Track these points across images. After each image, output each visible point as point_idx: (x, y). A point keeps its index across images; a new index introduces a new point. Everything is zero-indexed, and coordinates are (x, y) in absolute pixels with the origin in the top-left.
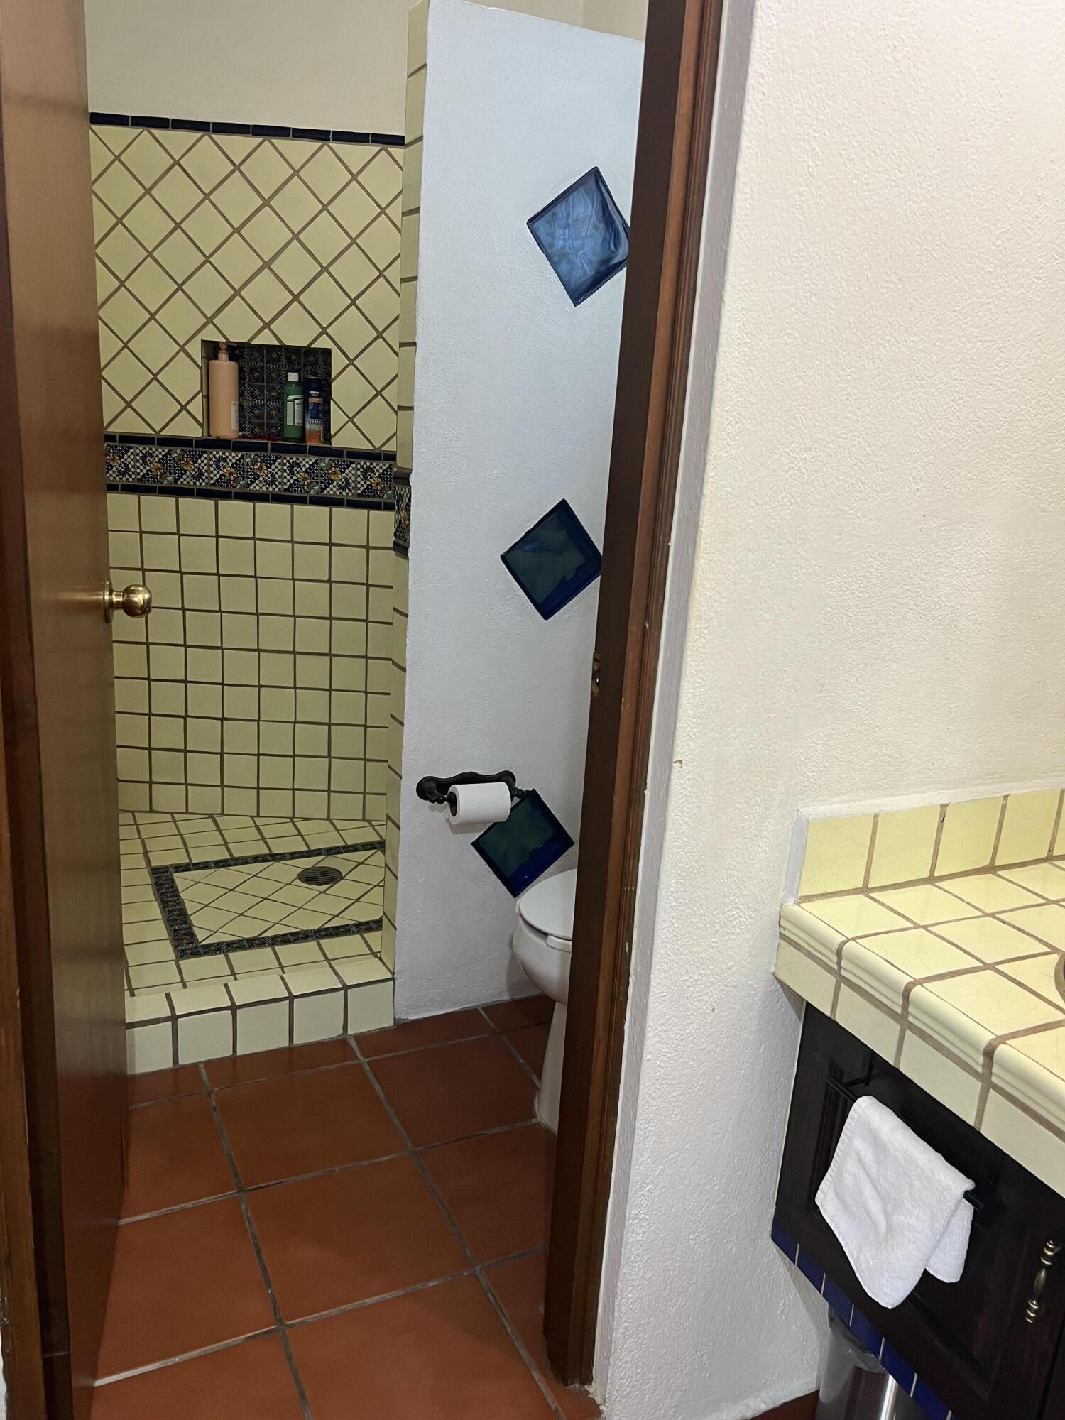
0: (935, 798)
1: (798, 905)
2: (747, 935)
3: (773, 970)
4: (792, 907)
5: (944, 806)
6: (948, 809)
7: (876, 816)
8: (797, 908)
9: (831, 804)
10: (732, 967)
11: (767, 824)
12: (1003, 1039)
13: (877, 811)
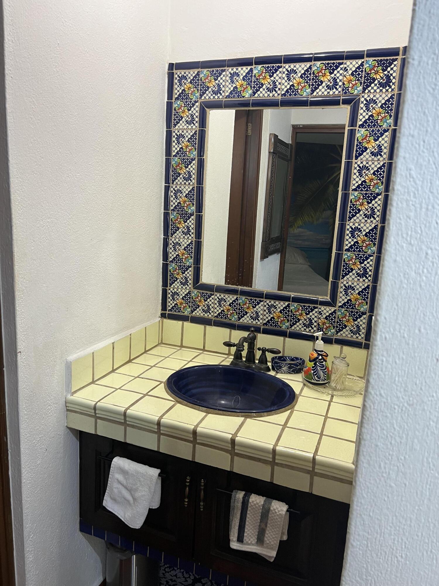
0: (109, 341)
1: (72, 395)
2: (55, 415)
3: (66, 425)
4: (70, 397)
5: (113, 343)
6: (115, 344)
7: (93, 353)
8: (72, 397)
9: (77, 353)
10: (51, 429)
11: (56, 368)
12: (161, 417)
13: (93, 351)
